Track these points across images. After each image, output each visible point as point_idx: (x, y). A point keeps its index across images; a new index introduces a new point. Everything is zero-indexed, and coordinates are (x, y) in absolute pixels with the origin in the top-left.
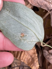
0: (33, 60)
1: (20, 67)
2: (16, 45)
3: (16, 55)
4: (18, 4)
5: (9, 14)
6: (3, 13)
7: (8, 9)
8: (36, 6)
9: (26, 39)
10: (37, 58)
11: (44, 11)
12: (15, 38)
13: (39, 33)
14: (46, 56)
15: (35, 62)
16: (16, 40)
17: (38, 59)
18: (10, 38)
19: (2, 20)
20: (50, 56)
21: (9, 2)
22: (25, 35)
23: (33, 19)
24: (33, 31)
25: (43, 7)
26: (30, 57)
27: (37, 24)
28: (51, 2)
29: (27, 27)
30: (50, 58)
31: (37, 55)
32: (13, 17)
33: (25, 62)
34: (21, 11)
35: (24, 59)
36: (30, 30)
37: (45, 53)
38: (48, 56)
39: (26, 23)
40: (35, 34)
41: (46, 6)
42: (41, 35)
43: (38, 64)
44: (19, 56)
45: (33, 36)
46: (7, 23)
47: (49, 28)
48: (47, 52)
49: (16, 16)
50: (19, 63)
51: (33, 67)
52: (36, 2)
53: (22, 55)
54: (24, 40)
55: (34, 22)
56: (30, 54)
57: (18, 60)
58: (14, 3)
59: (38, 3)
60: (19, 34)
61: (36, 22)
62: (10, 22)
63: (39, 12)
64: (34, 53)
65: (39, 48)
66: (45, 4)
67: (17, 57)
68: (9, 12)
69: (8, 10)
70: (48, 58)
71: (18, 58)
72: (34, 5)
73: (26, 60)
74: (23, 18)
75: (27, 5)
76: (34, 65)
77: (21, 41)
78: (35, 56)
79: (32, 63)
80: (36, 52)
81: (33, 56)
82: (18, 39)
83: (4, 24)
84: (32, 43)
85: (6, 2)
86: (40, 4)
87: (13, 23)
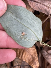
0: (34, 59)
1: (21, 66)
2: (17, 42)
3: (18, 54)
4: (20, 7)
5: (12, 16)
6: (7, 15)
7: (11, 11)
8: (37, 10)
9: (26, 38)
10: (37, 57)
11: (44, 15)
12: (16, 37)
13: (38, 33)
14: (45, 56)
15: (36, 61)
16: (18, 38)
17: (38, 59)
18: (12, 37)
19: (6, 21)
20: (48, 56)
21: (12, 5)
22: (25, 34)
23: (32, 20)
24: (33, 30)
25: (43, 12)
26: (31, 57)
27: (36, 25)
28: (50, 7)
29: (27, 27)
30: (48, 57)
31: (37, 55)
32: (15, 18)
33: (26, 61)
34: (23, 13)
35: (25, 58)
36: (30, 30)
37: (44, 53)
38: (47, 56)
39: (27, 23)
40: (34, 33)
41: (46, 10)
42: (40, 34)
43: (38, 63)
44: (21, 56)
45: (32, 36)
46: (10, 23)
47: (48, 30)
48: (46, 52)
49: (18, 18)
50: (20, 62)
51: (34, 66)
52: (37, 7)
53: (24, 55)
54: (25, 38)
55: (34, 23)
56: (31, 53)
57: (20, 59)
58: (16, 6)
59: (39, 8)
60: (20, 33)
61: (36, 23)
62: (13, 23)
63: (39, 15)
64: (35, 53)
65: (39, 49)
66: (45, 9)
67: (19, 56)
68: (12, 14)
69: (11, 13)
70: (47, 58)
71: (20, 58)
72: (35, 10)
73: (27, 59)
74: (24, 19)
75: (29, 8)
76: (35, 64)
77: (22, 40)
78: (36, 56)
79: (32, 62)
80: (36, 52)
81: (34, 56)
82: (19, 37)
83: (7, 24)
84: (32, 41)
85: (10, 5)
86: (40, 9)
87: (15, 24)
